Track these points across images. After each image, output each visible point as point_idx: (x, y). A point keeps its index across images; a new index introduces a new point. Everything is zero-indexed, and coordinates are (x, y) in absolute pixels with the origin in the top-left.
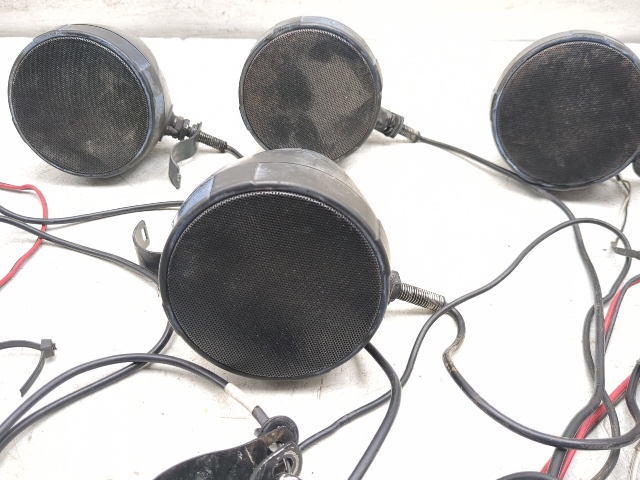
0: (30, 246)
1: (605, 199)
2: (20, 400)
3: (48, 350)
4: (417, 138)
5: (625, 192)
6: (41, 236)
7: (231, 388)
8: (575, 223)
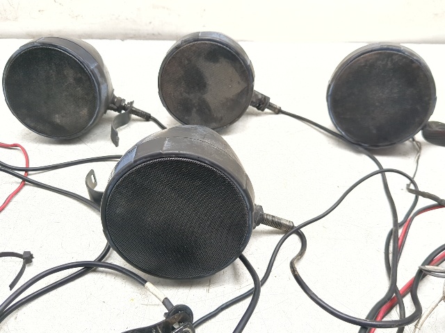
0: (18, 186)
3: (28, 258)
4: (278, 111)
5: (418, 149)
6: (24, 180)
7: (149, 285)
8: (382, 172)
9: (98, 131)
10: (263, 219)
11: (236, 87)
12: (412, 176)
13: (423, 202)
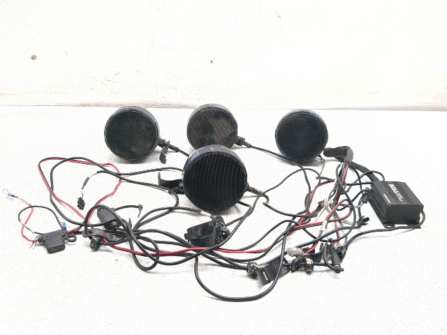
0: (118, 182)
1: (317, 165)
2: (139, 219)
4: (250, 146)
5: (323, 162)
6: (121, 179)
7: (202, 212)
8: (304, 170)
9: (150, 157)
10: (249, 189)
11: (229, 131)
13: (322, 181)
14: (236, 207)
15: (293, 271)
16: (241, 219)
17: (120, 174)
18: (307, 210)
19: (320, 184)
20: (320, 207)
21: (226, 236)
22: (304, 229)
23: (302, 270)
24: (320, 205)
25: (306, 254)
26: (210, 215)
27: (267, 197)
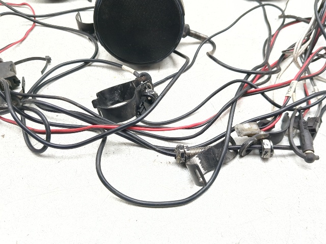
0: (31, 27)
3: (48, 60)
6: (35, 22)
7: (124, 67)
8: (263, 6)
10: (189, 33)
12: (283, 10)
13: (288, 21)
14: (171, 58)
15: (241, 157)
16: (175, 77)
17: (35, 17)
18: (266, 63)
19: (283, 26)
20: (284, 57)
21: (152, 101)
22: (263, 94)
23: (255, 154)
24: (283, 55)
25: (262, 133)
26: (133, 71)
27: (213, 44)
